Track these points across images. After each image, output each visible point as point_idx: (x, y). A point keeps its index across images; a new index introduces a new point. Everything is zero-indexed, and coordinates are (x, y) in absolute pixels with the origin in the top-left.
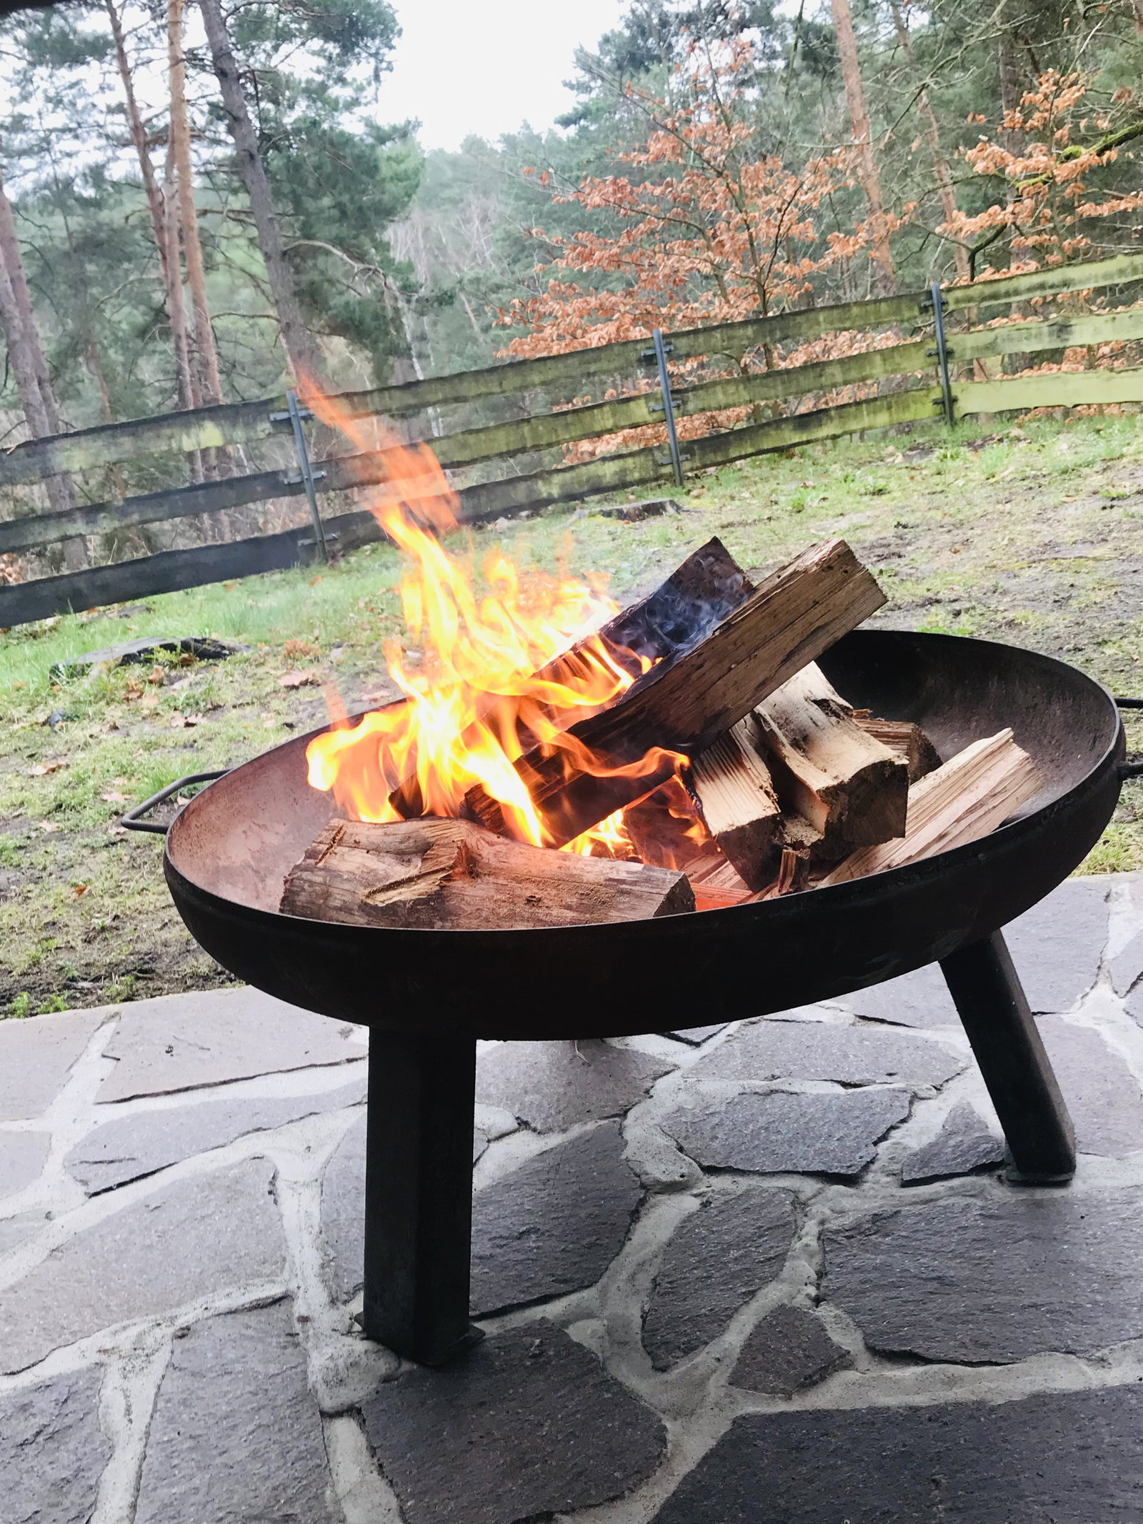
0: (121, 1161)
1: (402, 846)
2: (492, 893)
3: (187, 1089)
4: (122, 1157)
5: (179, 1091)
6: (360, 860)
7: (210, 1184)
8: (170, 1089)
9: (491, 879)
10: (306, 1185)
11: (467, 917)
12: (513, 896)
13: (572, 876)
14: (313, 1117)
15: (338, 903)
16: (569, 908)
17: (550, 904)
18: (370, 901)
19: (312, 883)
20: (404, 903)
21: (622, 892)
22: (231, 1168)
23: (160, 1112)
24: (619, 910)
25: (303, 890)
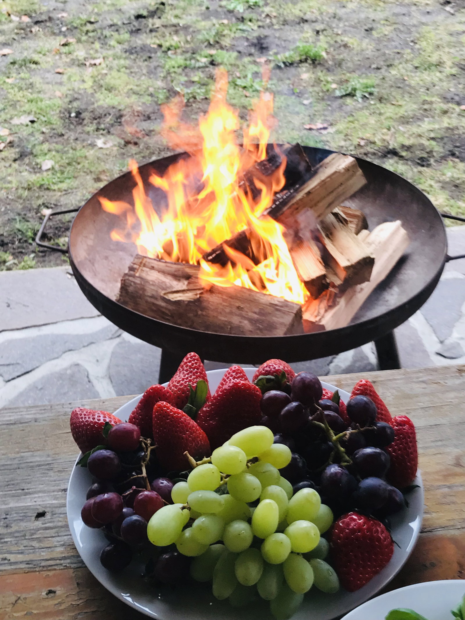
0: (13, 364)
1: (176, 273)
2: (221, 302)
3: (26, 328)
4: (12, 362)
5: (23, 328)
6: (156, 276)
7: (60, 376)
8: (18, 327)
9: (220, 296)
10: (103, 378)
11: (212, 311)
12: (230, 304)
13: (255, 300)
14: (93, 345)
15: (149, 294)
16: (255, 313)
17: (247, 310)
18: (166, 297)
19: (134, 283)
20: (184, 301)
21: (277, 310)
22: (66, 369)
23: (21, 340)
24: (277, 317)
25: (131, 285)
